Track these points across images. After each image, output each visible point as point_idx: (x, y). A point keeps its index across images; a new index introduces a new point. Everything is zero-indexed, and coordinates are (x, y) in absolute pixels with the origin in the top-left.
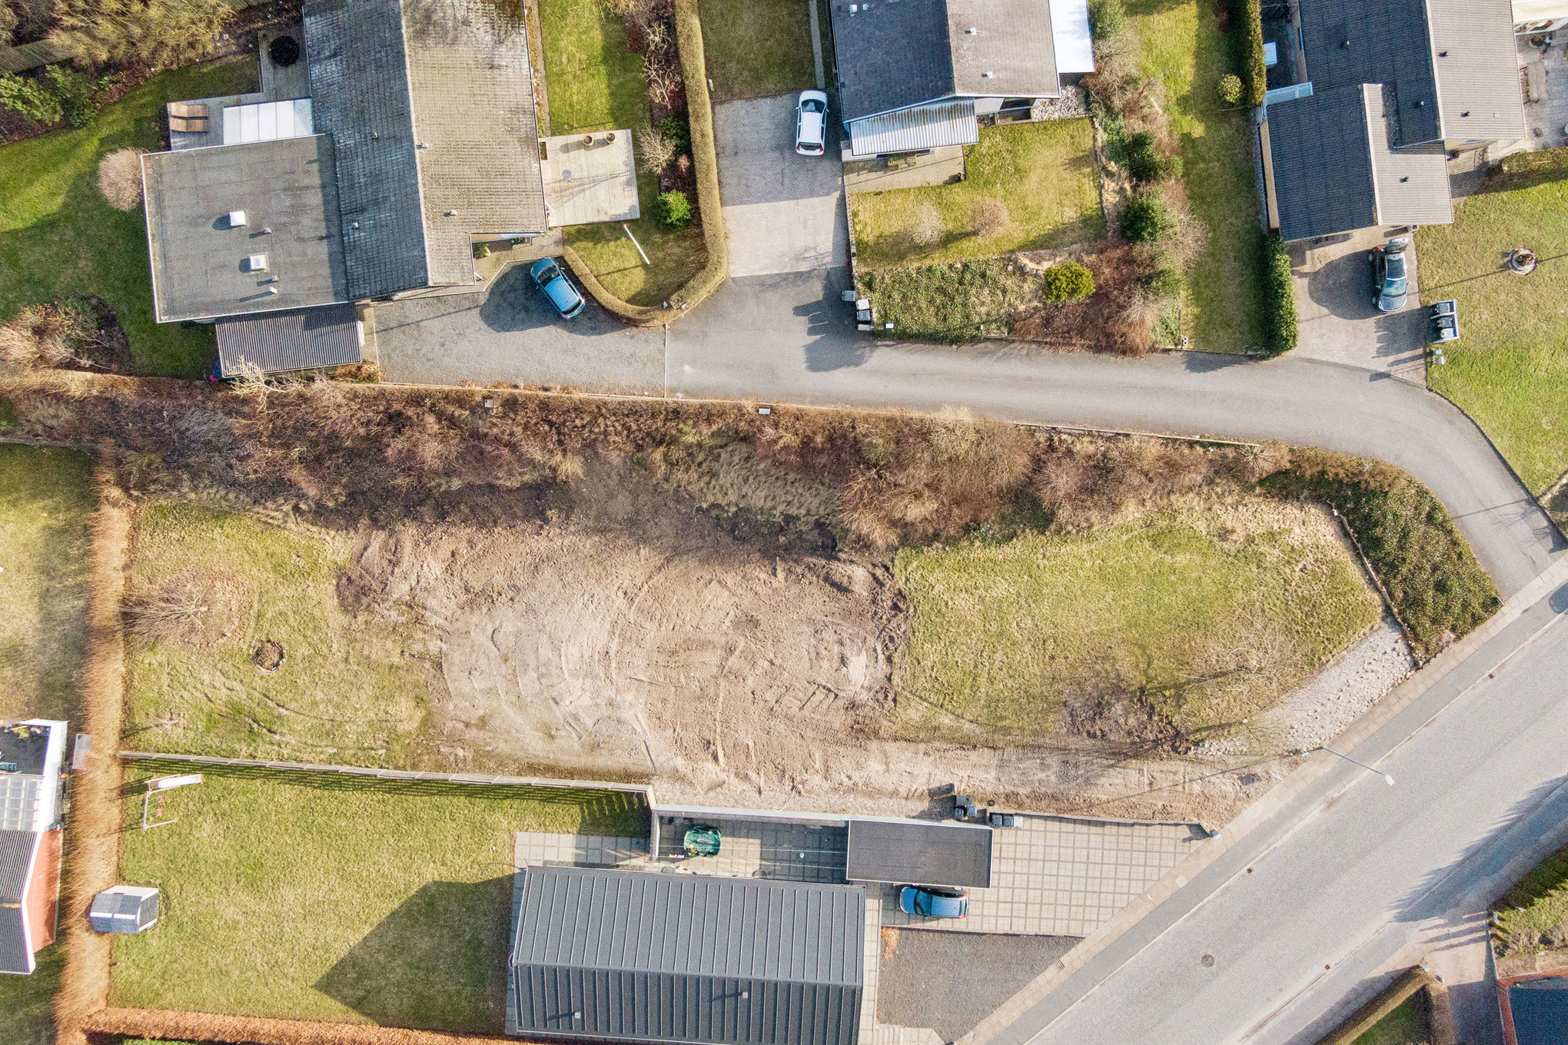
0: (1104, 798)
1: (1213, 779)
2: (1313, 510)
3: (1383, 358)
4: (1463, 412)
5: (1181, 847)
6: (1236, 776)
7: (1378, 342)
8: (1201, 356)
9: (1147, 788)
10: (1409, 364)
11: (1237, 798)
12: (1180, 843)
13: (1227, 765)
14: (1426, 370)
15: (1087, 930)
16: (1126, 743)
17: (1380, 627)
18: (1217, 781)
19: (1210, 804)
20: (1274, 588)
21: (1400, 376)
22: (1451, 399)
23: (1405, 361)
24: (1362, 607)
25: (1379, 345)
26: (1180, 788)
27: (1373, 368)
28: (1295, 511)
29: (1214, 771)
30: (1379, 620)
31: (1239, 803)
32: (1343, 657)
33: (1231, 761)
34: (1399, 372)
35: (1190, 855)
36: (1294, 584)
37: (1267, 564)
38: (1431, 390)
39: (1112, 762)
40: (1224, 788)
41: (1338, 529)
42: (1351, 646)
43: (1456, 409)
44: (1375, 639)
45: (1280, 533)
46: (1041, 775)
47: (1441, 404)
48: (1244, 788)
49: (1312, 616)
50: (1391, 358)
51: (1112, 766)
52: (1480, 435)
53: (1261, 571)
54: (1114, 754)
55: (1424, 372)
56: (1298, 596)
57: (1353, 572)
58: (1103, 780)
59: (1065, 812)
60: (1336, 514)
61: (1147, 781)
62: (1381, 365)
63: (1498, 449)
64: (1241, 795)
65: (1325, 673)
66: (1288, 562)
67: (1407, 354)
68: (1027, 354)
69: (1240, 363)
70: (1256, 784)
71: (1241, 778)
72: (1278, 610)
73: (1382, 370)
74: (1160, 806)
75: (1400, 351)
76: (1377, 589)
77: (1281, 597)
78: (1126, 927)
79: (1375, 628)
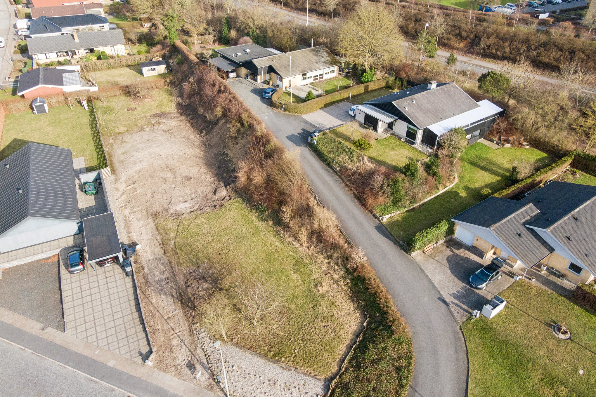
0: (154, 301)
1: (184, 347)
2: (358, 314)
3: (452, 298)
4: (467, 353)
5: (135, 353)
6: (190, 358)
7: (457, 292)
8: (384, 229)
9: (166, 317)
10: (461, 311)
11: (175, 367)
12: (137, 351)
13: (195, 350)
14: (467, 320)
15: (69, 332)
16: (188, 296)
17: (319, 380)
18: (183, 350)
19: (167, 354)
20: (307, 318)
21: (453, 310)
22: (468, 342)
23: (461, 308)
24: (325, 363)
25: (456, 293)
26: (172, 332)
27: (444, 296)
28: (352, 308)
29: (188, 345)
30: (323, 377)
31: (173, 369)
32: (291, 370)
33: (199, 350)
34: (453, 308)
35: (131, 359)
36: (315, 325)
37: (317, 310)
38: (461, 329)
39: (176, 296)
40: (180, 355)
41: (358, 331)
42: (299, 370)
43: (465, 349)
44: (311, 381)
45: (336, 307)
46: (157, 273)
47: (460, 340)
48: (185, 367)
49: (303, 342)
50: (456, 301)
51: (173, 296)
52: (466, 372)
53: (312, 309)
54: (180, 294)
55: (465, 320)
56: (310, 330)
57: (341, 350)
58: (163, 297)
59: (140, 289)
60: (365, 324)
61: (170, 315)
62: (449, 299)
63: (469, 388)
64: (179, 367)
65: (275, 365)
66: (324, 318)
67: (464, 307)
68: (337, 181)
69: (395, 243)
70: (189, 372)
71: (189, 362)
72: (296, 326)
73: (447, 301)
74: (157, 327)
75: (463, 302)
76: (340, 367)
77: (304, 323)
78: (74, 349)
79: (318, 377)
